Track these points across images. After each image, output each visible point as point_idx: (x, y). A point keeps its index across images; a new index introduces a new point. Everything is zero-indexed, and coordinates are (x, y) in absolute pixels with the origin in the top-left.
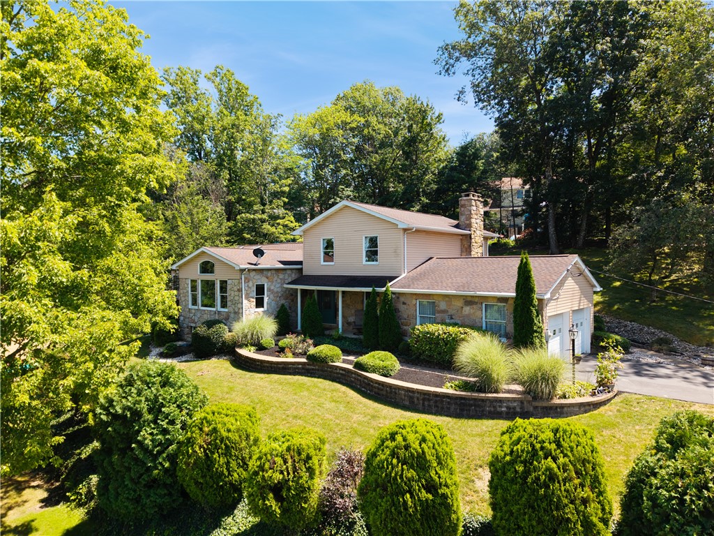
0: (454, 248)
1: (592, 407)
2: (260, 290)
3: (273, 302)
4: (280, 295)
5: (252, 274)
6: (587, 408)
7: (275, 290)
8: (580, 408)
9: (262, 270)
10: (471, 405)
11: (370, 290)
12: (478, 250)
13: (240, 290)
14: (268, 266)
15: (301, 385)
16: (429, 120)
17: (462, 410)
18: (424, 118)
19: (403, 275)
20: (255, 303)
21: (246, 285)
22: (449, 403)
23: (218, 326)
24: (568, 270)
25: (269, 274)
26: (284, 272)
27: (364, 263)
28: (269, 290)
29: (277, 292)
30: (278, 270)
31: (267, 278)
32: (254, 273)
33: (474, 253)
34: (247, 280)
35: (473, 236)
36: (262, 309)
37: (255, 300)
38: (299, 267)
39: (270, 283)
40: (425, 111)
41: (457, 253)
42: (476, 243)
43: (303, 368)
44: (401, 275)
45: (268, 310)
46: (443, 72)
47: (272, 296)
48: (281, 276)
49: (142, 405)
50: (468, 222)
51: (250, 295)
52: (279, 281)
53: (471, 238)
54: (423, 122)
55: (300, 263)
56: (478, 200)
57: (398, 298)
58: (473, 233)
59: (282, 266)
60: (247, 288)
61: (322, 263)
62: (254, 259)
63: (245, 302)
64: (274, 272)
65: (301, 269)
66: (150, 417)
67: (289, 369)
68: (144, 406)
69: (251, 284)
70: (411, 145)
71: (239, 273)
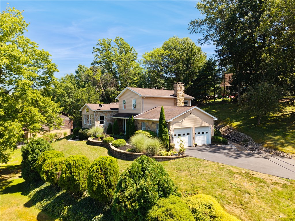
0: (172, 103)
1: (168, 159)
2: (102, 118)
3: (107, 123)
4: (110, 120)
5: (99, 113)
6: (166, 159)
7: (108, 118)
8: (162, 159)
9: (102, 112)
10: (129, 156)
11: (128, 118)
12: (181, 104)
13: (94, 118)
14: (104, 110)
15: (96, 149)
16: (194, 51)
17: (126, 158)
18: (192, 50)
19: (142, 113)
20: (100, 123)
21: (96, 116)
22: (123, 155)
23: (85, 130)
24: (187, 112)
25: (106, 113)
26: (112, 112)
27: (133, 109)
28: (105, 118)
29: (109, 119)
30: (109, 111)
31: (105, 114)
32: (99, 112)
33: (179, 105)
34: (96, 115)
35: (178, 99)
36: (103, 125)
37: (100, 122)
38: (117, 110)
39: (106, 116)
40: (192, 47)
41: (172, 104)
42: (180, 101)
43: (101, 144)
44: (141, 113)
45: (105, 125)
46: (192, 32)
47: (106, 120)
48: (111, 113)
49: (29, 149)
50: (176, 93)
51: (98, 120)
52: (110, 115)
53: (177, 100)
54: (192, 52)
55: (118, 109)
56: (181, 85)
57: (137, 121)
58: (178, 97)
59: (110, 110)
60: (96, 118)
61: (123, 109)
62: (99, 108)
63: (96, 122)
64: (108, 112)
65: (118, 111)
66: (32, 153)
67: (97, 144)
68: (30, 149)
69: (98, 116)
70: (188, 61)
71: (93, 112)
